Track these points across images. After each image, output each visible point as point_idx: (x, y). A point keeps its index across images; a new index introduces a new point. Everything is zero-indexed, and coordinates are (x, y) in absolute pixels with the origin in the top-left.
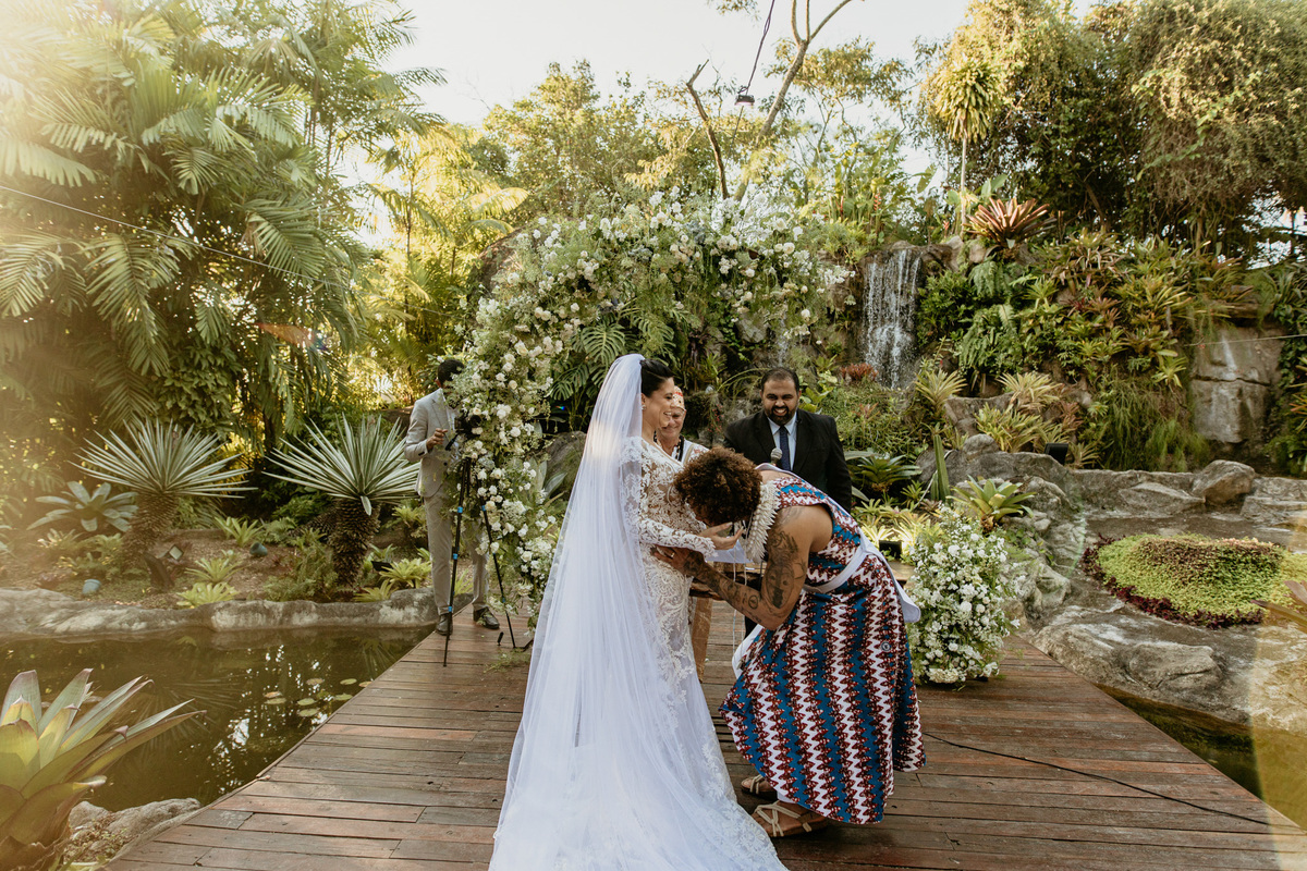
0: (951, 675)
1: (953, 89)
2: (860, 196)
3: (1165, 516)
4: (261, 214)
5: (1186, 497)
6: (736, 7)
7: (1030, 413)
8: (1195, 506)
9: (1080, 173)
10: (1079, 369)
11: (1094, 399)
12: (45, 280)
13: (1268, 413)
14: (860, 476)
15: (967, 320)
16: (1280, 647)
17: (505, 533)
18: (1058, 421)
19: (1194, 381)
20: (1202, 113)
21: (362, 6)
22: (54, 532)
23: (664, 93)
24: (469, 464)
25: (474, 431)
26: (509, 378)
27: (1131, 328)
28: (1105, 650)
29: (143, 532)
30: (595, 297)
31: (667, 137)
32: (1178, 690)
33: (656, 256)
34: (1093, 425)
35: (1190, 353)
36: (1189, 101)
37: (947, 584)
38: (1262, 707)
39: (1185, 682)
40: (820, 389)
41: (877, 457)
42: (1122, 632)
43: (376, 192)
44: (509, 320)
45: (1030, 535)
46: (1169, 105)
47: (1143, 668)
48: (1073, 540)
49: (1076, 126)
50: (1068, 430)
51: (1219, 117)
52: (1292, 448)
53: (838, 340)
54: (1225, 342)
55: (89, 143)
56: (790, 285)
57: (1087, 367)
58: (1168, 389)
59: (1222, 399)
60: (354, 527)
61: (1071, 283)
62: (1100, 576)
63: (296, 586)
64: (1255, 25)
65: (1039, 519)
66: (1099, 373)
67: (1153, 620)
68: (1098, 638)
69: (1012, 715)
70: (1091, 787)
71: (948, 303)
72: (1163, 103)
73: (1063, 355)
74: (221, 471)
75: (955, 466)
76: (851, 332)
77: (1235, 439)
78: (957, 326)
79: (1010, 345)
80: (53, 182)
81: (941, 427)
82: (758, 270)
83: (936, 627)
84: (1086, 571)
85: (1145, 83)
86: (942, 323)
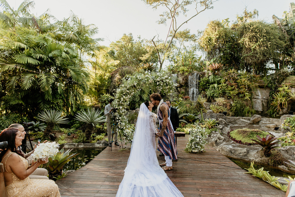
0: (196, 151)
1: (204, 41)
2: (187, 62)
3: (245, 126)
4: (70, 69)
5: (249, 122)
6: (162, 23)
7: (221, 106)
8: (251, 124)
9: (231, 57)
10: (230, 97)
11: (233, 103)
12: (32, 83)
13: (267, 105)
14: (187, 118)
15: (209, 87)
16: (259, 148)
17: (121, 128)
18: (226, 107)
19: (253, 99)
20: (252, 47)
21: (87, 26)
22: (30, 131)
23: (147, 41)
24: (115, 116)
25: (116, 111)
26: (122, 102)
27: (240, 89)
28: (228, 150)
29: (48, 131)
30: (136, 88)
31: (148, 50)
32: (240, 156)
33: (146, 82)
34: (233, 108)
35: (252, 94)
36: (250, 44)
37: (195, 136)
38: (253, 158)
39: (241, 154)
40: (179, 101)
41: (190, 115)
42: (232, 146)
43: (89, 62)
44: (122, 92)
45: (218, 129)
46: (246, 45)
47: (234, 152)
48: (226, 130)
49: (229, 48)
50: (228, 109)
51: (256, 47)
52: (272, 112)
53: (183, 91)
54: (259, 91)
55: (40, 57)
56: (168, 86)
57: (231, 96)
58: (247, 101)
59: (258, 102)
60: (90, 129)
61: (228, 80)
62: (230, 137)
63: (79, 140)
64: (261, 30)
65: (220, 126)
66: (234, 98)
67: (238, 144)
68: (228, 147)
69: (205, 157)
70: (214, 165)
71: (205, 84)
72: (245, 44)
73: (227, 94)
74: (63, 119)
75: (205, 116)
76: (186, 89)
77: (262, 110)
78: (207, 88)
79: (217, 92)
80: (33, 64)
81: (203, 109)
82: (163, 84)
83: (193, 143)
84: (228, 136)
85: (241, 40)
86: (204, 88)
